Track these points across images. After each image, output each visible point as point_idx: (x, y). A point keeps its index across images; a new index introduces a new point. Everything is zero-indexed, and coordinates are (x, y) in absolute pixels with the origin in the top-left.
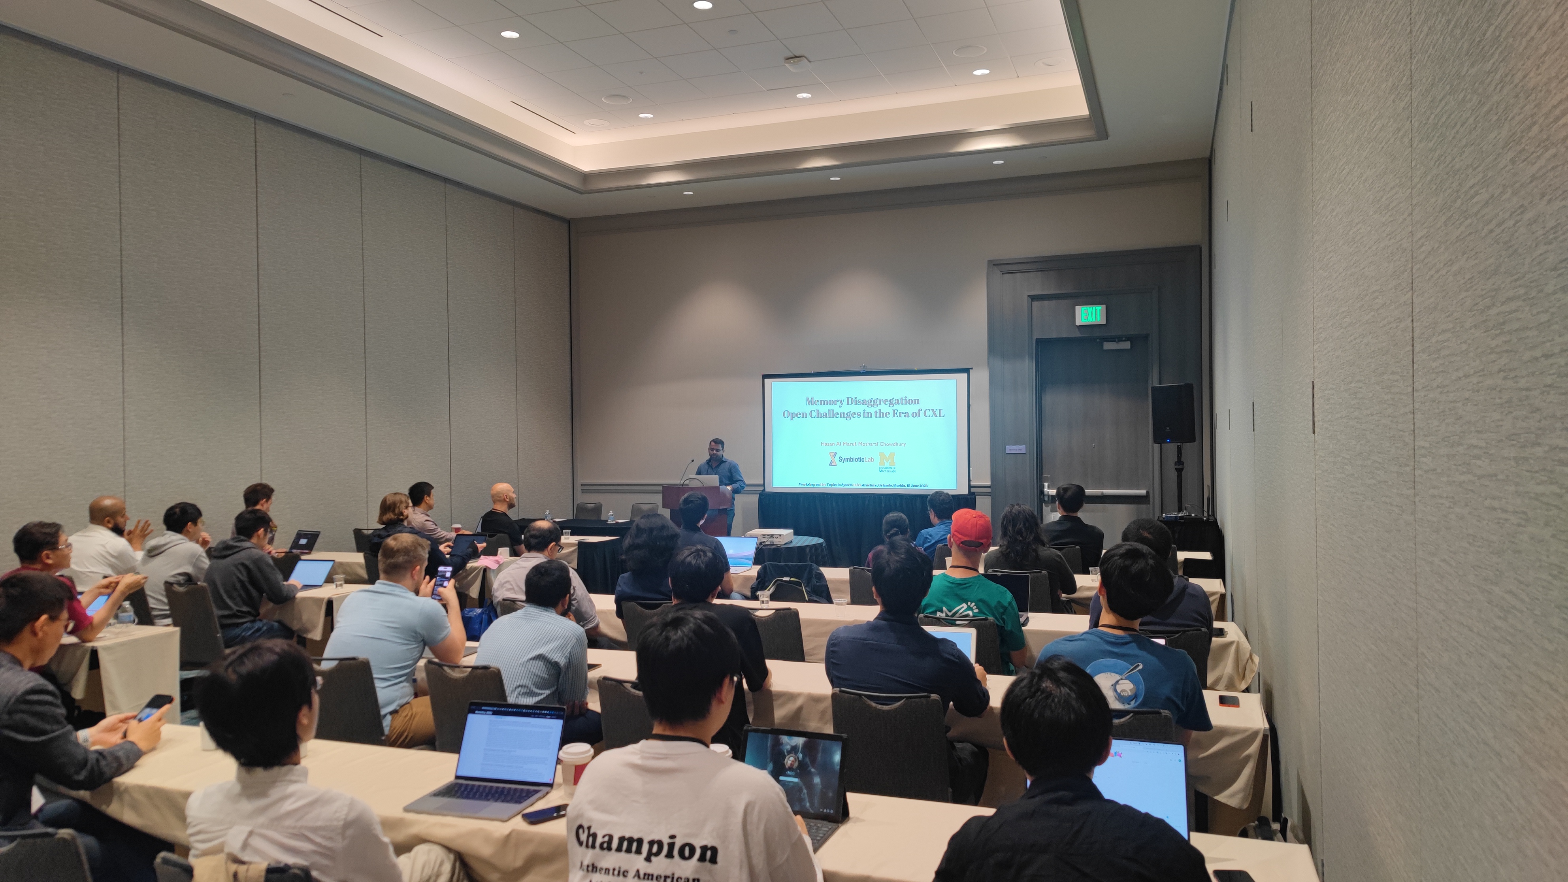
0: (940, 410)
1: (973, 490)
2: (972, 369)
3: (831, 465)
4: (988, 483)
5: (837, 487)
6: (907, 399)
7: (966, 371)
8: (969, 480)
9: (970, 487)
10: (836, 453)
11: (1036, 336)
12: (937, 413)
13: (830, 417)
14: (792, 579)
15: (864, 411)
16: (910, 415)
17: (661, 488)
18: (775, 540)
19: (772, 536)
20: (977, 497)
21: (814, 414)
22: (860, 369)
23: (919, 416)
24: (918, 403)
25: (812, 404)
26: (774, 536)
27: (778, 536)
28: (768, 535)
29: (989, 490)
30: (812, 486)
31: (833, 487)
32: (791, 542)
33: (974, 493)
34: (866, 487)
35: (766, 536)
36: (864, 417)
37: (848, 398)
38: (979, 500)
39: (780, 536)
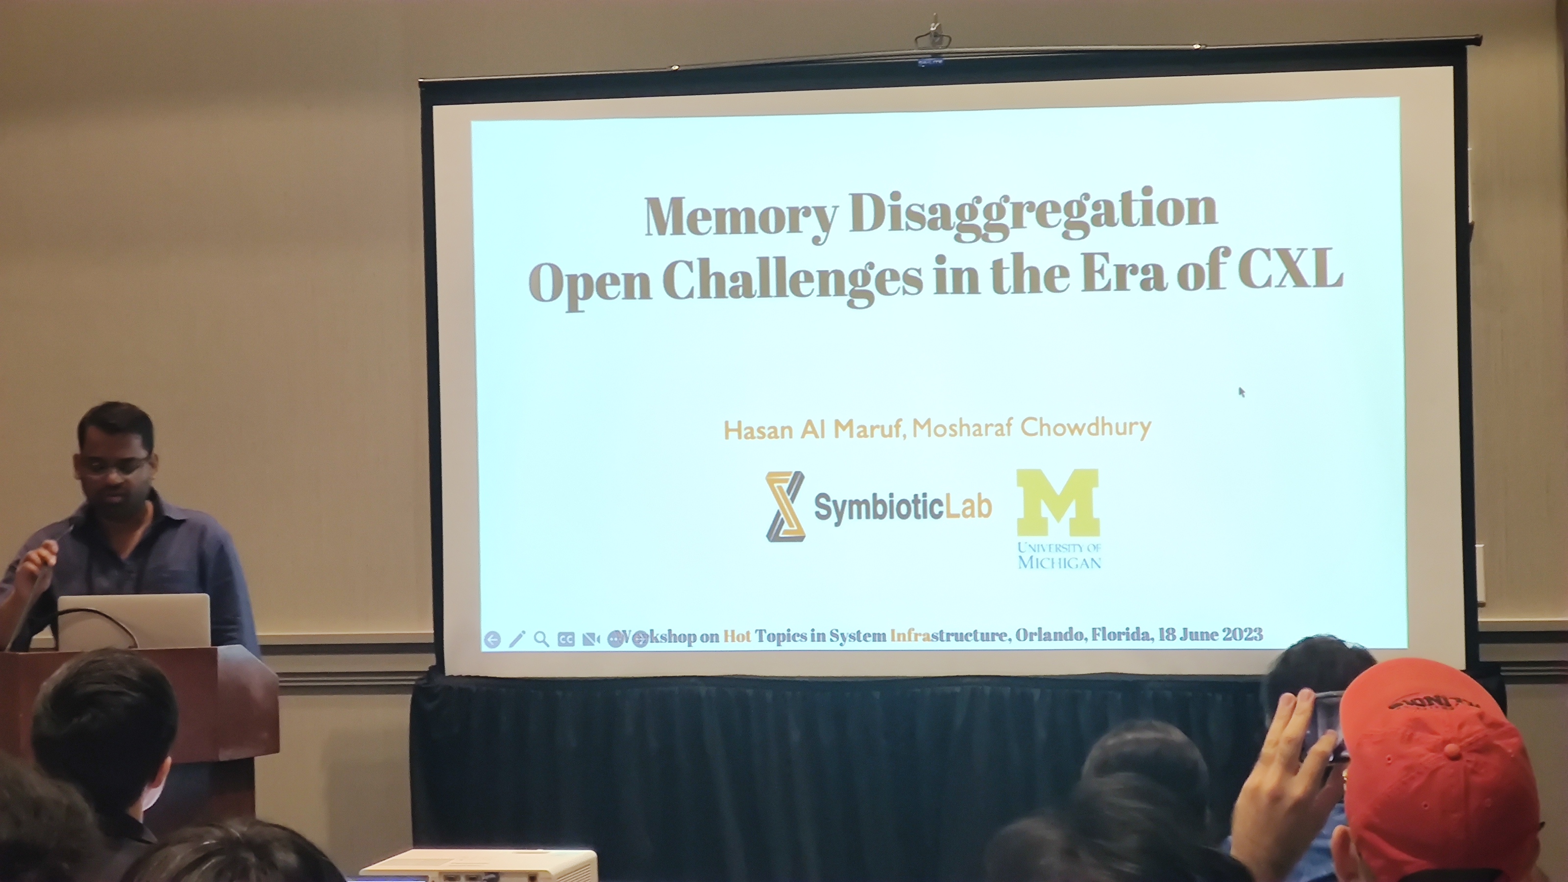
0: (1321, 255)
1: (1488, 652)
2: (1477, 41)
3: (774, 535)
6: (1156, 200)
7: (1450, 52)
9: (1474, 636)
10: (798, 478)
12: (1307, 267)
13: (765, 293)
15: (941, 259)
16: (1170, 277)
20: (1508, 688)
21: (686, 280)
22: (920, 52)
23: (1215, 284)
24: (1210, 218)
25: (678, 230)
26: (502, 881)
27: (523, 881)
28: (472, 877)
30: (683, 646)
31: (786, 646)
33: (1495, 667)
34: (953, 645)
36: (941, 288)
39: (532, 877)
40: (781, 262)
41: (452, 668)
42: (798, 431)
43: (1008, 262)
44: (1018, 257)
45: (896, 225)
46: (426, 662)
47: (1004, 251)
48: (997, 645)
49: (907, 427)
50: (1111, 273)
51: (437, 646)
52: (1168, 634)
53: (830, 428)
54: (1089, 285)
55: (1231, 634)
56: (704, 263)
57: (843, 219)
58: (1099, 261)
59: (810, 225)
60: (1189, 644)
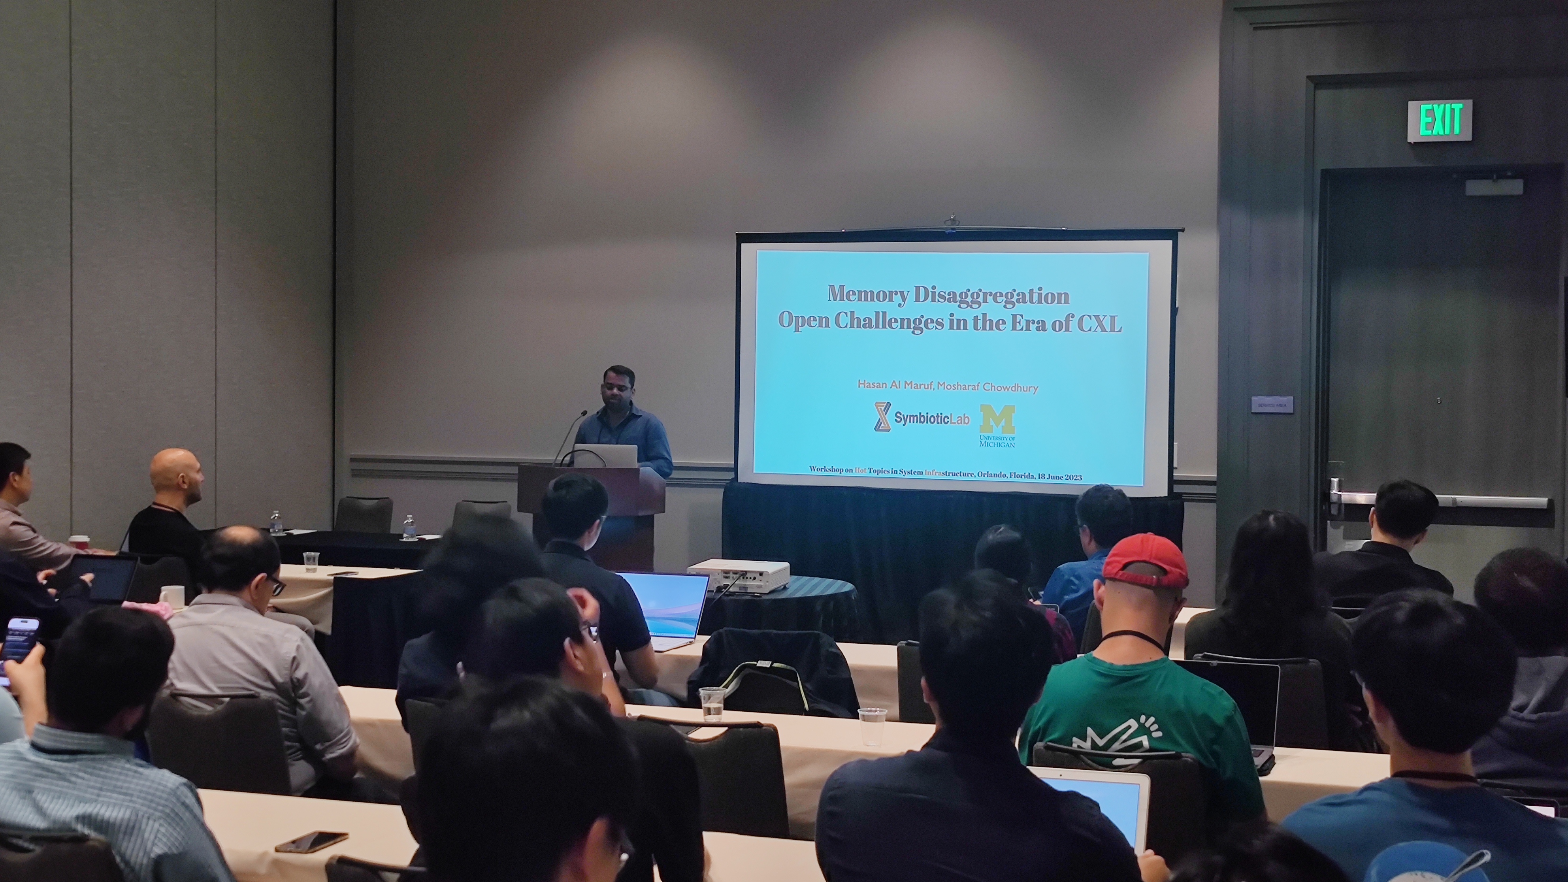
0: (1113, 318)
1: (1177, 489)
2: (1183, 230)
3: (877, 428)
4: (1212, 474)
5: (890, 475)
6: (1044, 293)
7: (1171, 235)
8: (1171, 468)
9: (1172, 481)
10: (889, 405)
11: (1324, 162)
12: (1107, 324)
13: (877, 327)
14: (776, 665)
15: (952, 315)
16: (1049, 326)
17: (515, 470)
18: (749, 583)
19: (743, 574)
20: (1186, 504)
21: (845, 320)
22: (946, 227)
23: (1067, 330)
24: (1067, 302)
25: (842, 299)
26: (748, 575)
27: (757, 576)
28: (735, 573)
29: (1212, 490)
30: (838, 474)
31: (881, 475)
32: (785, 588)
33: (1180, 495)
34: (951, 477)
35: (731, 575)
36: (951, 328)
37: (918, 288)
38: (1191, 511)
39: (761, 574)
40: (884, 313)
41: (741, 479)
42: (889, 385)
43: (980, 317)
44: (985, 315)
45: (933, 300)
46: (731, 475)
47: (979, 312)
48: (970, 478)
49: (934, 385)
50: (1023, 323)
51: (735, 469)
52: (1042, 476)
53: (902, 384)
54: (1014, 328)
55: (1069, 477)
56: (852, 313)
57: (911, 297)
58: (1019, 318)
59: (897, 299)
60: (1051, 481)
